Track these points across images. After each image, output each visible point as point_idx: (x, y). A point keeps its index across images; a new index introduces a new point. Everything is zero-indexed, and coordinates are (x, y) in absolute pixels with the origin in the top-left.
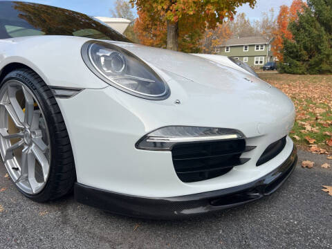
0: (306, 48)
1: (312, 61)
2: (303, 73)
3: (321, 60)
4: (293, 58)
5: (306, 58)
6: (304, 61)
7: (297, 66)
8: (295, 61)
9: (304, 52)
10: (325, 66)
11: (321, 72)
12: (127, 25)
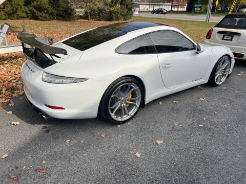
2: (6, 19)
3: (17, 9)
10: (20, 13)
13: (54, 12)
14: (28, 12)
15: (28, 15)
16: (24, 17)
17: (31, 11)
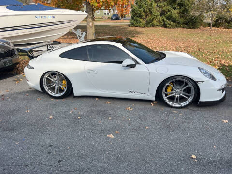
0: (144, 11)
1: (148, 19)
2: (144, 27)
3: (153, 19)
4: (138, 17)
5: (145, 17)
6: (143, 18)
7: (140, 22)
8: (139, 19)
9: (144, 14)
10: (155, 22)
11: (153, 26)
12: (86, 16)
13: (182, 20)
14: (162, 21)
15: (161, 23)
16: (157, 25)
17: (163, 20)
